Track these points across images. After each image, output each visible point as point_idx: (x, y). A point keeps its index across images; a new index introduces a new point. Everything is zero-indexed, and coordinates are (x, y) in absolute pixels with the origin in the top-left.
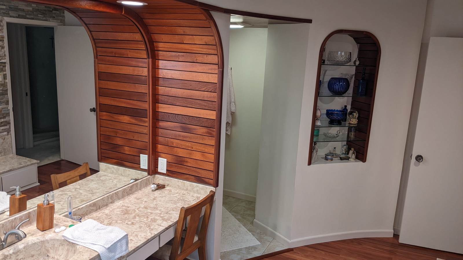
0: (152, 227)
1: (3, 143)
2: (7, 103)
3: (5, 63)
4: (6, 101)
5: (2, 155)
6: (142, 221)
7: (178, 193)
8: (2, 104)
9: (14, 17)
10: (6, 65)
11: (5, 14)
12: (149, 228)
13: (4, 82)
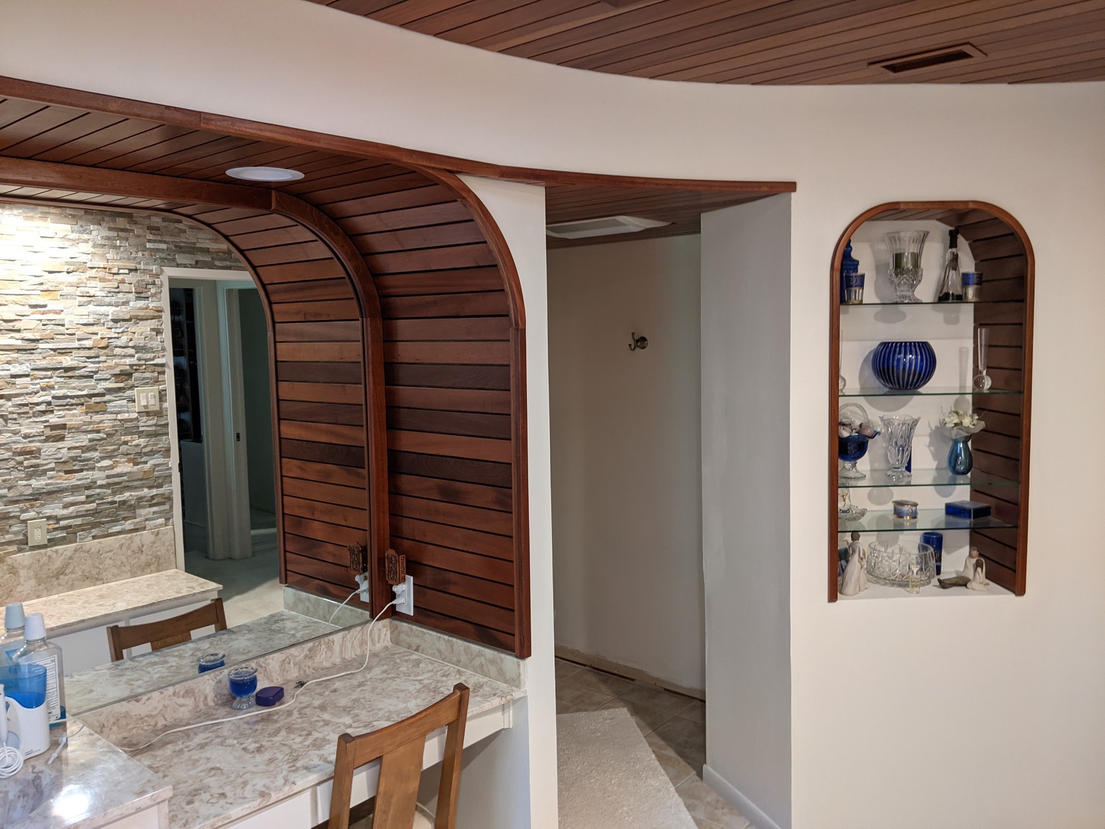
0: (299, 764)
1: (154, 543)
2: (167, 452)
3: (163, 365)
4: (163, 449)
5: (151, 571)
6: (285, 745)
7: (432, 671)
8: (156, 455)
9: (185, 266)
10: (166, 369)
11: (166, 261)
12: (291, 764)
13: (161, 408)
